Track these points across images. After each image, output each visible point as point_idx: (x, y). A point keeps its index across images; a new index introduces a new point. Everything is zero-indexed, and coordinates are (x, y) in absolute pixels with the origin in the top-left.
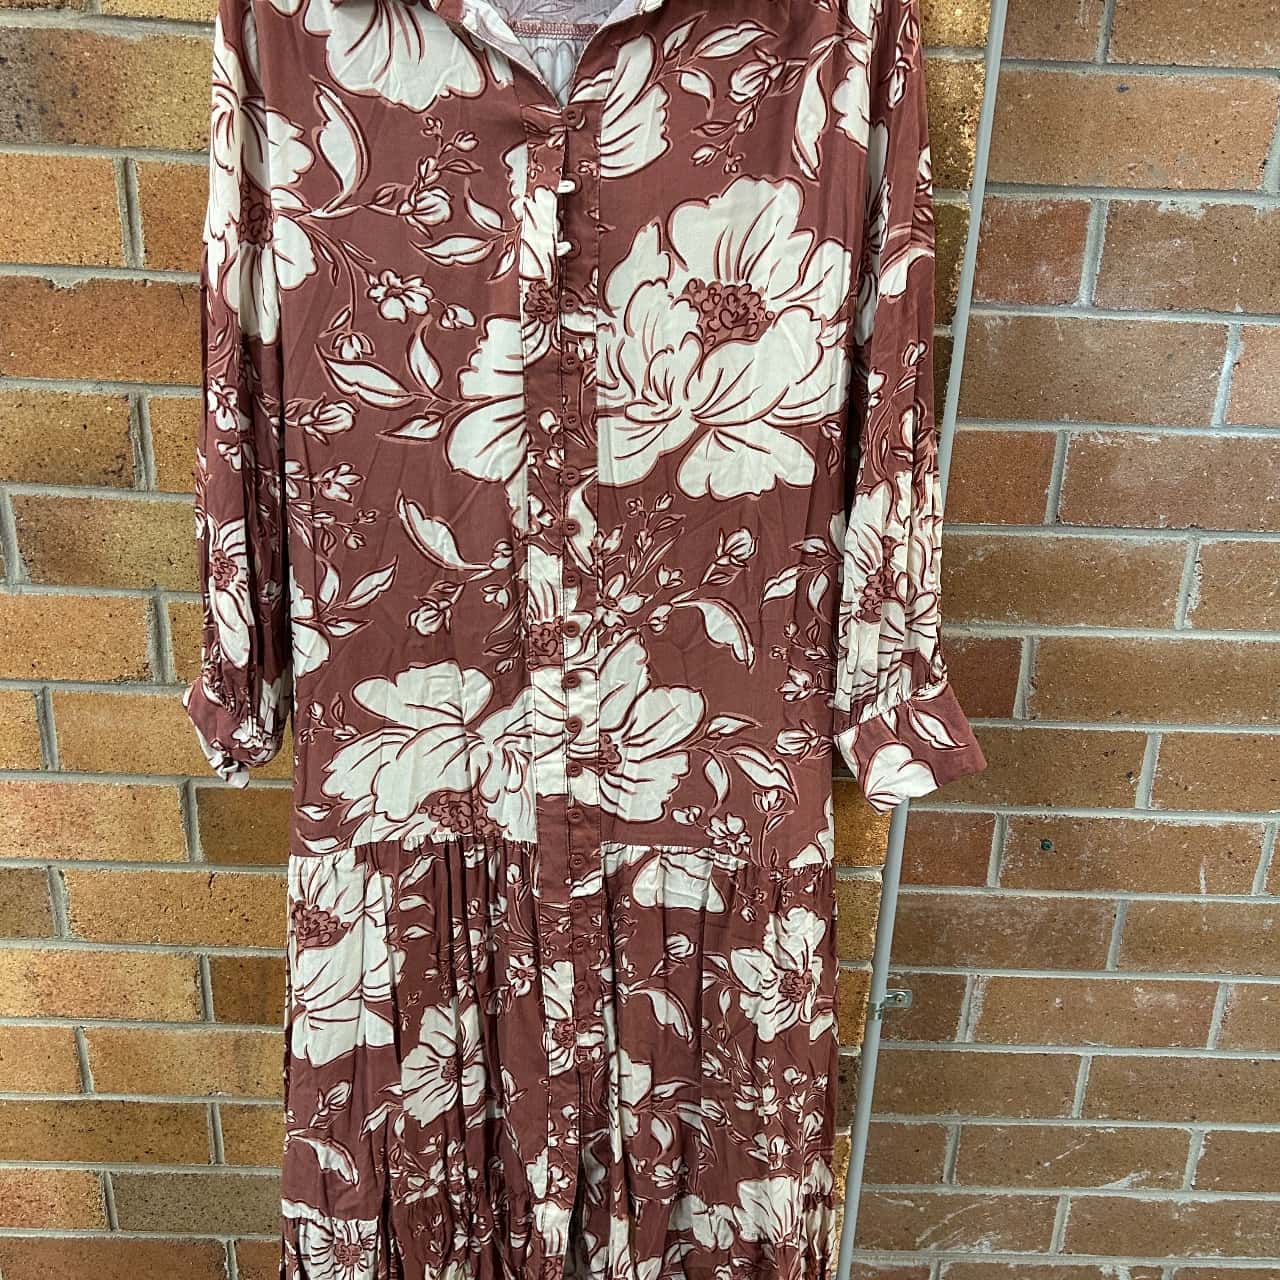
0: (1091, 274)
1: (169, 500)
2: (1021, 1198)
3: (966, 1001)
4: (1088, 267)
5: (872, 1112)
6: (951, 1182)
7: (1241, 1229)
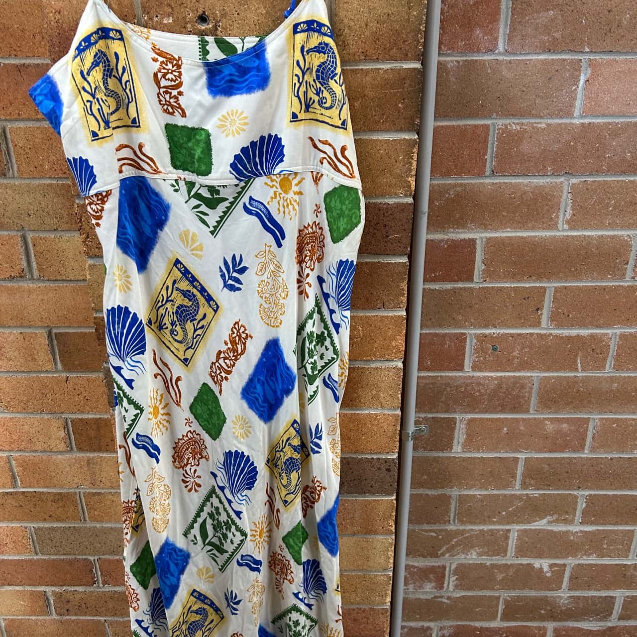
0: (504, 34)
1: (25, 182)
2: (491, 530)
3: (457, 431)
4: (503, 30)
5: (411, 488)
6: (455, 523)
7: (607, 543)
